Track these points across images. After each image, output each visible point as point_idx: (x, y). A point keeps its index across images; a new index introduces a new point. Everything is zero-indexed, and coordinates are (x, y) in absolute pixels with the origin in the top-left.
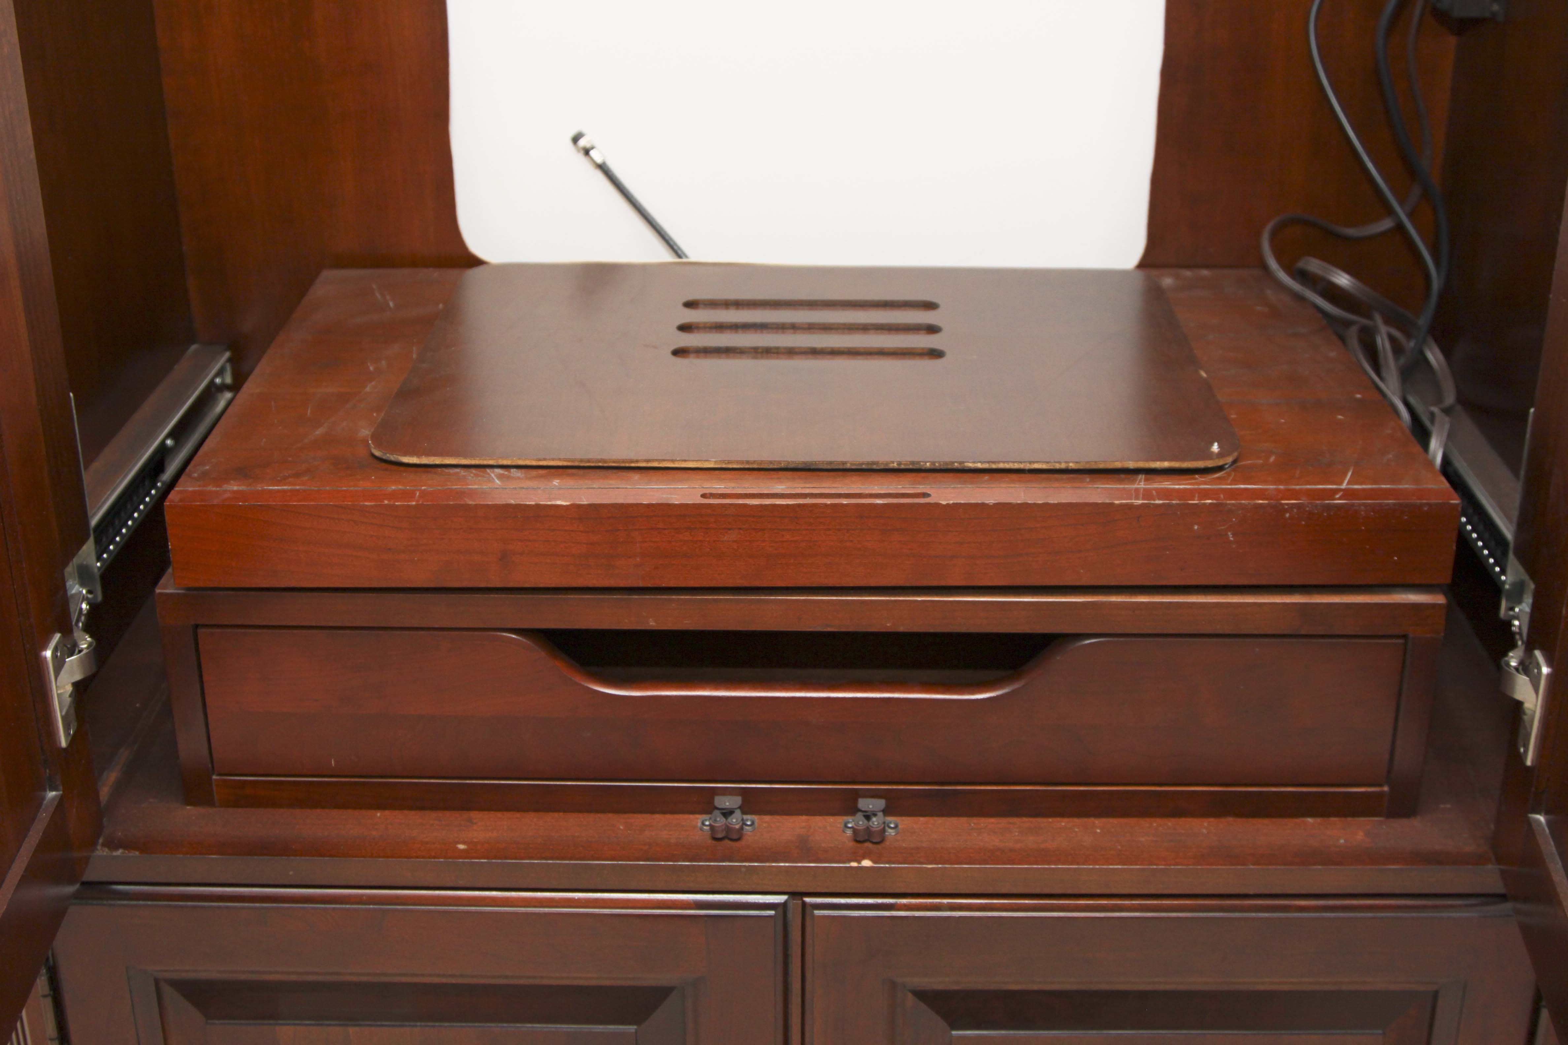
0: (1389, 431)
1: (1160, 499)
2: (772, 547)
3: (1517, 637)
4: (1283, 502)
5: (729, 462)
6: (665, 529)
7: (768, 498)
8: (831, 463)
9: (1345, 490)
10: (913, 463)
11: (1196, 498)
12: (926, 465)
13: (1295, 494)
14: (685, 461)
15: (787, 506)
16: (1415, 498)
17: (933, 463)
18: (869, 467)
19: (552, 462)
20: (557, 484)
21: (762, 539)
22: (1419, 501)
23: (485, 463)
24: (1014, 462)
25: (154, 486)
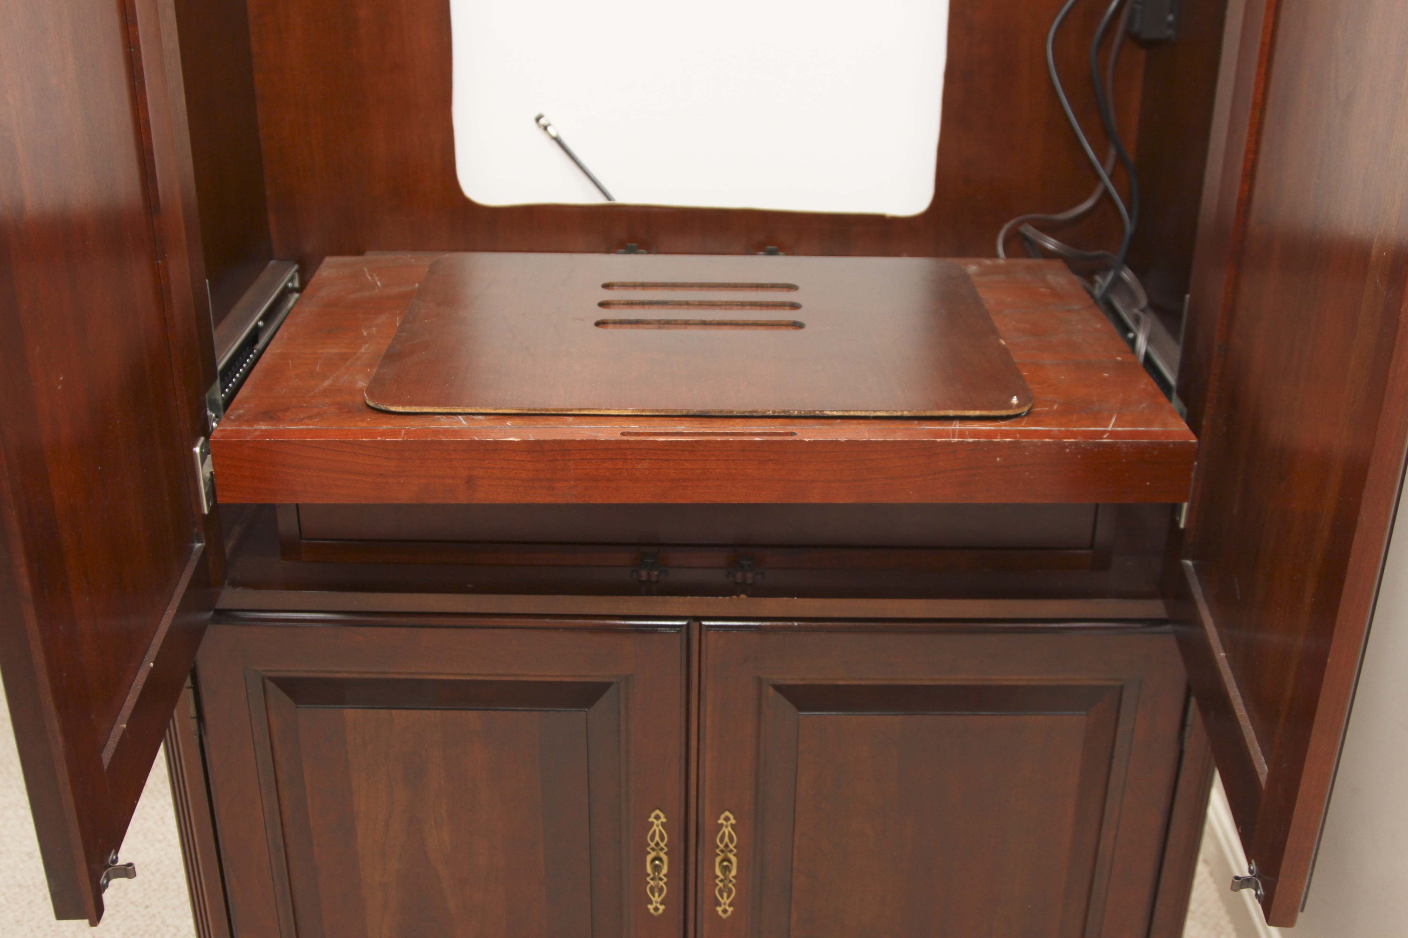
0: (1142, 386)
1: (971, 438)
2: (675, 473)
4: (1064, 440)
5: (643, 411)
6: (593, 459)
7: (672, 436)
8: (721, 411)
9: (1111, 432)
10: (784, 411)
11: (999, 437)
12: (794, 412)
13: (1074, 435)
14: (609, 409)
15: (687, 441)
17: (800, 411)
18: (751, 414)
19: (506, 410)
20: (510, 425)
21: (667, 467)
22: (1166, 440)
23: (455, 411)
24: (861, 411)
25: (252, 352)
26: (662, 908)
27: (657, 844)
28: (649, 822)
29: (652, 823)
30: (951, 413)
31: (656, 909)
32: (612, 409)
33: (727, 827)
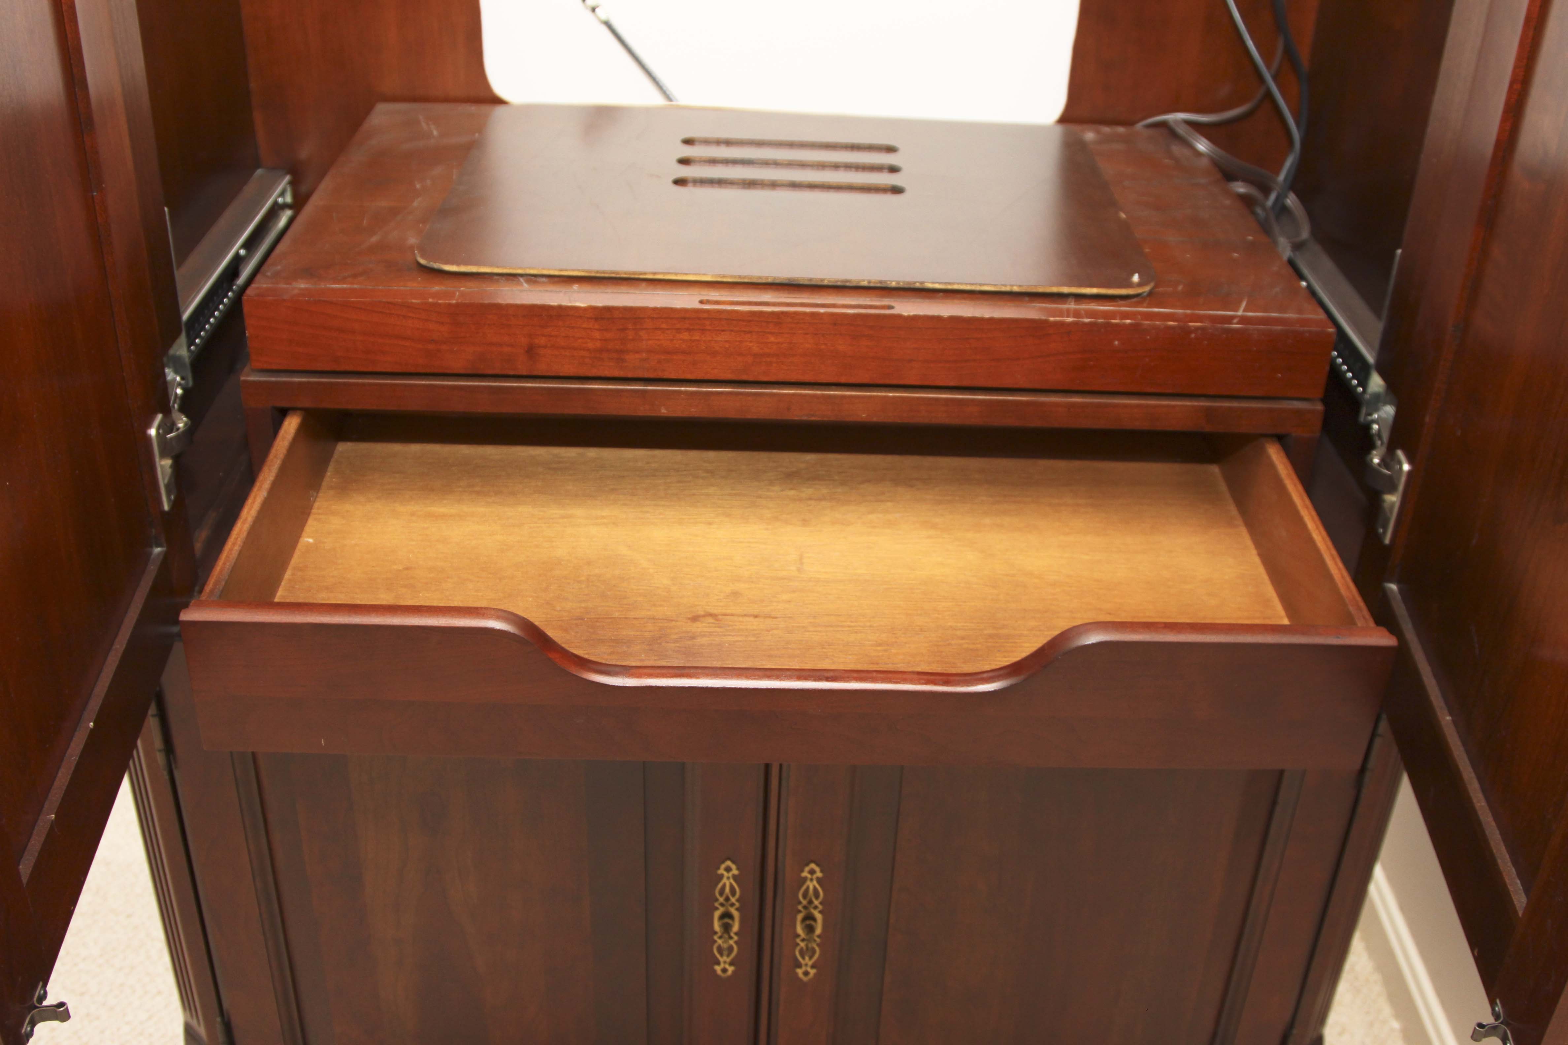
0: (1275, 269)
1: (1087, 318)
2: (758, 347)
3: (1377, 438)
4: (1190, 324)
5: (724, 276)
6: (668, 329)
7: (756, 305)
8: (811, 280)
9: (1241, 317)
10: (881, 282)
11: (1118, 318)
12: (892, 283)
13: (1200, 318)
14: (686, 274)
15: (773, 312)
16: (1298, 325)
17: (898, 282)
18: (844, 284)
19: (572, 272)
20: (576, 288)
21: (750, 340)
23: (515, 272)
24: (966, 284)
25: (231, 289)
26: (731, 969)
27: (727, 899)
28: (718, 875)
29: (722, 876)
30: (1066, 290)
31: (724, 970)
32: (690, 274)
33: (812, 880)
